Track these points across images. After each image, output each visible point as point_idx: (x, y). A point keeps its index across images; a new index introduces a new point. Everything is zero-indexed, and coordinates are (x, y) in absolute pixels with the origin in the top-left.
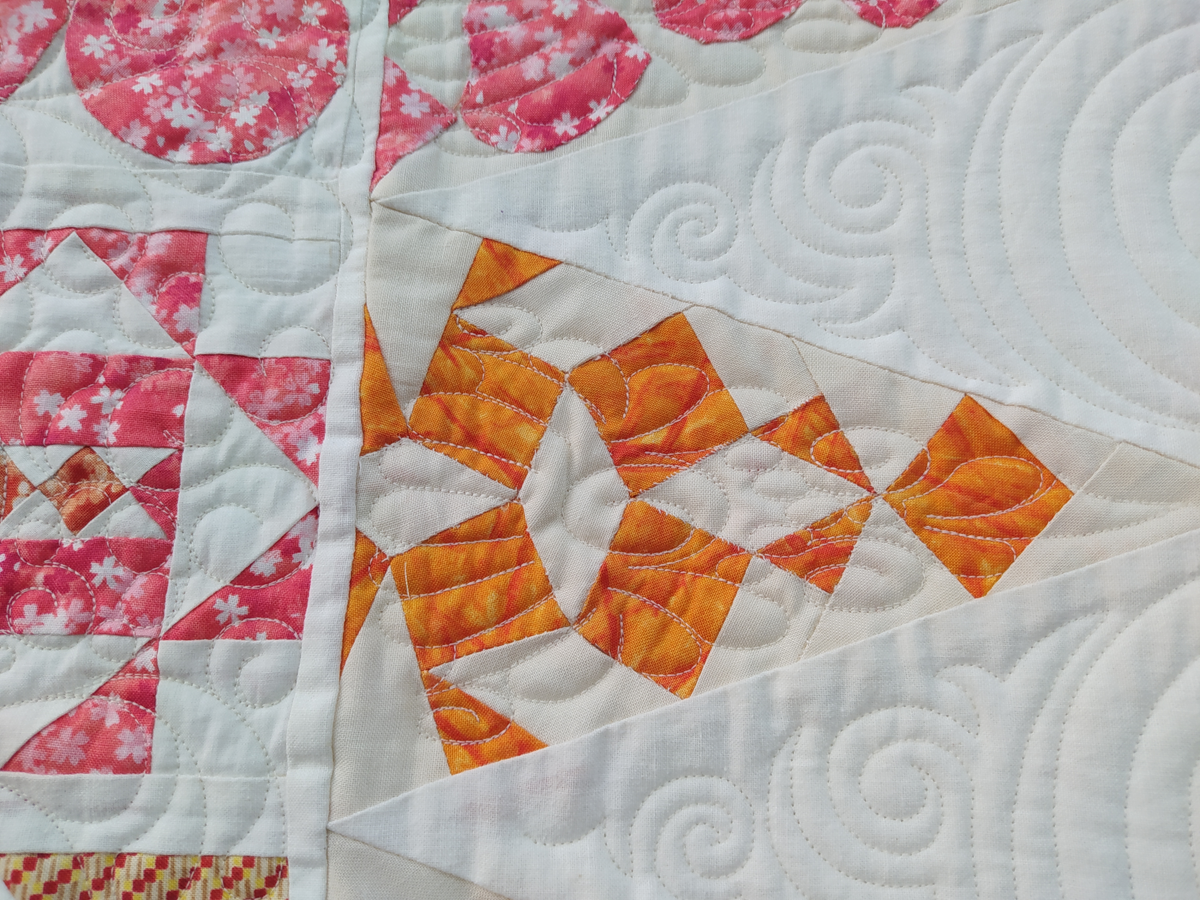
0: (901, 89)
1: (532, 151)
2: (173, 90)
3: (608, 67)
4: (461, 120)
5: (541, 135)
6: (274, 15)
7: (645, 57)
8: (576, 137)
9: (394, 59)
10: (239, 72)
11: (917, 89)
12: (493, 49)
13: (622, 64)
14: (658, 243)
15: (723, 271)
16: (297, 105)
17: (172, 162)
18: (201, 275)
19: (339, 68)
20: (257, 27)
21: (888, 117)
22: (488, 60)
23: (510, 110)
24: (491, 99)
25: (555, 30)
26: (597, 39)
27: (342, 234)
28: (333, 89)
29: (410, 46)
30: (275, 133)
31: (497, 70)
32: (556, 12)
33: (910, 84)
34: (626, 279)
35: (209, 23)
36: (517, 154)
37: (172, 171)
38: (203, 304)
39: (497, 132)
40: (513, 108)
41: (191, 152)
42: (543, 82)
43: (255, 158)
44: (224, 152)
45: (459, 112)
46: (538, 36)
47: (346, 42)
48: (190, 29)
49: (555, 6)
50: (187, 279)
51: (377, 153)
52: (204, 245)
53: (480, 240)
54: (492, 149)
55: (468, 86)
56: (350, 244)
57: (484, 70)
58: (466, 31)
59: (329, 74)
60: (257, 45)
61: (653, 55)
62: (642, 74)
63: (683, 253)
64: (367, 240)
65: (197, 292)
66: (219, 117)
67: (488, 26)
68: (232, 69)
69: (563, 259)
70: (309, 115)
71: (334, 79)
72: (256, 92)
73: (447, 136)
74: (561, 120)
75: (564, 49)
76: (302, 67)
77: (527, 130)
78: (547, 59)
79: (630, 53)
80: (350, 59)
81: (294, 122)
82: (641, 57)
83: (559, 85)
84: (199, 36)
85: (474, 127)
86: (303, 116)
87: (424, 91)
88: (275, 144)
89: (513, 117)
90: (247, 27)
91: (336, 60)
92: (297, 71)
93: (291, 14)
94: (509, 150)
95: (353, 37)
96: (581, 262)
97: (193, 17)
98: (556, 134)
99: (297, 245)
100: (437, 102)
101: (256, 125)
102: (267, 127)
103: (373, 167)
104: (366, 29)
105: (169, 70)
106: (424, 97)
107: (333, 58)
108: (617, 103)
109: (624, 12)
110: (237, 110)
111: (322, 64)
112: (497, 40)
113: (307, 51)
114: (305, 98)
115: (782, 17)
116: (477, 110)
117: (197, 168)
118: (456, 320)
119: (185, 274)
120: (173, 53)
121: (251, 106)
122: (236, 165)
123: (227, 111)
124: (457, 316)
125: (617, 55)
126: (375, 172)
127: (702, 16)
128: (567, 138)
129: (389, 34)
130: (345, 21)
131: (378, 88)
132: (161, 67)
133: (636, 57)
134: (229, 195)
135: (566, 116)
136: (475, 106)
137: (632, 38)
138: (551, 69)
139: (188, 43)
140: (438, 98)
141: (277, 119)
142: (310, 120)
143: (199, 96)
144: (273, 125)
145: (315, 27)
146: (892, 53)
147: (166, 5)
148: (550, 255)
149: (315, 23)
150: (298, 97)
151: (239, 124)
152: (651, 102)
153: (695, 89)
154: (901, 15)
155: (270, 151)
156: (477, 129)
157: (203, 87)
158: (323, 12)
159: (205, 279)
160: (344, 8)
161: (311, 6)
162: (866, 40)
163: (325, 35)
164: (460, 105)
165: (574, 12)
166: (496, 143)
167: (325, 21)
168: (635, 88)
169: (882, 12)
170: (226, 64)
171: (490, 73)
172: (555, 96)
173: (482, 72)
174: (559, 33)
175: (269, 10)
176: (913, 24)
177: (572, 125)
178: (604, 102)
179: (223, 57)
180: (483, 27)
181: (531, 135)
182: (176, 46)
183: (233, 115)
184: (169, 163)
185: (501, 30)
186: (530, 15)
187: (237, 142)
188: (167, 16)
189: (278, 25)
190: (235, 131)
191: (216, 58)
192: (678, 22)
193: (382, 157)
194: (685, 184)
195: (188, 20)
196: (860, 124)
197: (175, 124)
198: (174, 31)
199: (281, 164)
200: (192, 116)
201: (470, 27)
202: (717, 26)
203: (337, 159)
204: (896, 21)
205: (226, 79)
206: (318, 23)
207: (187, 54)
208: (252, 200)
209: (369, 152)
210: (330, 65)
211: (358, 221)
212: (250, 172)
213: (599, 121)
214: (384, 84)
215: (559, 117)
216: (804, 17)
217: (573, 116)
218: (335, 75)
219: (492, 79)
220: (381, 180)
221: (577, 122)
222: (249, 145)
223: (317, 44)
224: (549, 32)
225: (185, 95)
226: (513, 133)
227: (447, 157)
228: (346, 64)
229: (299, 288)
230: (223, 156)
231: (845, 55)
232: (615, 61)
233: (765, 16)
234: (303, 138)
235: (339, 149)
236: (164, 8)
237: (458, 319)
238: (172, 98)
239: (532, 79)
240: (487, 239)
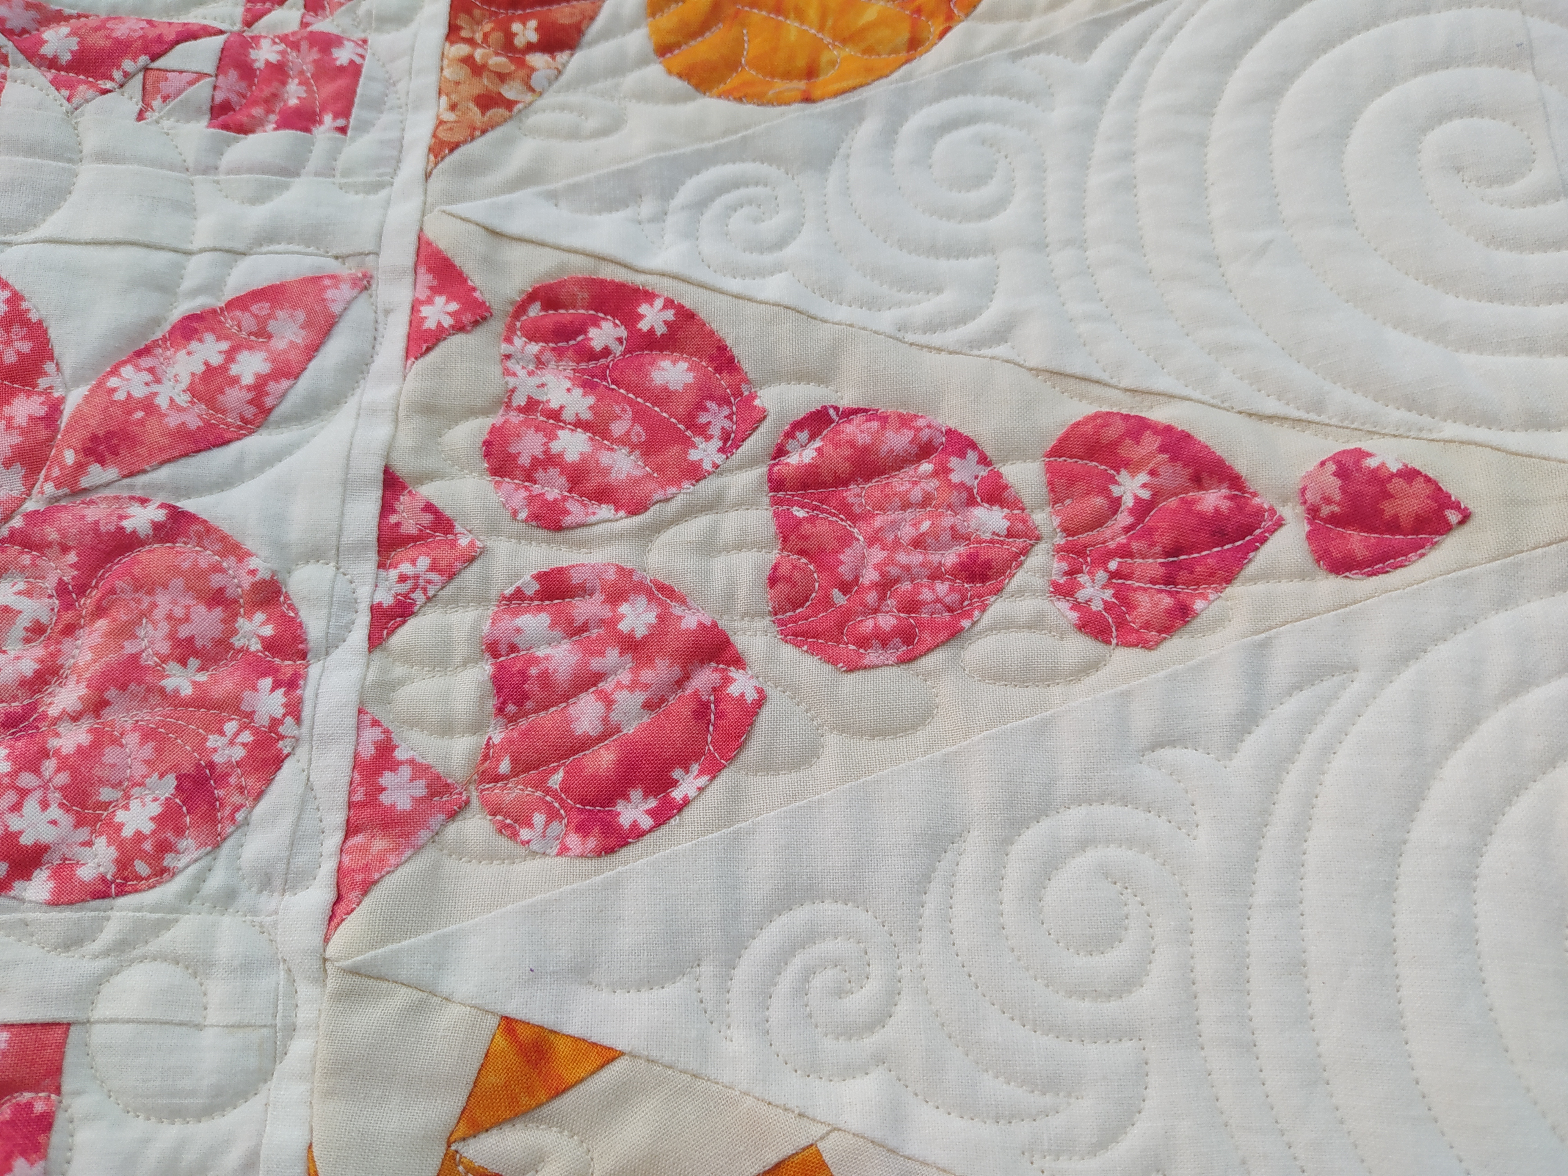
0: (1143, 752)
1: (582, 856)
2: (27, 780)
3: (701, 711)
4: (475, 802)
5: (596, 829)
6: (191, 639)
7: (756, 697)
8: (651, 830)
9: (374, 711)
10: (132, 740)
11: (1168, 754)
12: (526, 686)
13: (722, 706)
14: (777, 1011)
15: (879, 1059)
16: (219, 793)
17: (18, 899)
18: (53, 1096)
19: (288, 727)
20: (164, 659)
21: (1124, 801)
22: (519, 703)
23: (550, 783)
24: (521, 767)
25: (621, 654)
26: (684, 667)
27: (279, 1015)
28: (278, 761)
29: (402, 682)
30: (183, 844)
31: (533, 717)
32: (624, 626)
33: (1156, 745)
34: (726, 1079)
35: (89, 656)
36: (559, 859)
37: (19, 915)
38: (52, 1153)
39: (530, 825)
40: (556, 780)
41: (51, 885)
42: (602, 738)
43: (150, 888)
44: (103, 879)
45: (472, 787)
46: (596, 664)
47: (301, 682)
48: (62, 666)
49: (623, 617)
50: (30, 1105)
51: (341, 872)
52: (61, 1047)
53: (496, 1021)
54: (521, 850)
55: (488, 744)
56: (291, 1029)
57: (512, 719)
58: (487, 655)
59: (273, 735)
60: (162, 690)
61: (769, 691)
62: (751, 724)
63: (816, 1027)
64: (318, 1027)
65: (44, 1132)
66: (98, 818)
67: (521, 646)
68: (122, 734)
69: (627, 1049)
70: (237, 809)
71: (281, 744)
72: (156, 775)
73: (453, 830)
74: (629, 801)
75: (634, 686)
76: (231, 727)
77: (577, 819)
78: (608, 702)
79: (734, 690)
80: (306, 713)
81: (215, 822)
82: (751, 696)
83: (627, 744)
84: (74, 678)
85: (494, 814)
86: (228, 810)
87: (419, 759)
88: (184, 860)
89: (556, 796)
90: (149, 660)
91: (284, 715)
92: (222, 733)
93: (218, 634)
94: (548, 851)
95: (314, 670)
96: (655, 1054)
97: (67, 645)
98: (620, 826)
99: (208, 1037)
100: (439, 778)
101: (154, 832)
102: (170, 835)
103: (331, 896)
104: (337, 655)
105: (24, 740)
106: (419, 770)
107: (279, 712)
108: (713, 770)
109: (725, 617)
110: (126, 807)
111: (262, 720)
112: (533, 671)
113: (238, 700)
114: (233, 780)
115: (961, 629)
116: (500, 784)
117: (60, 912)
118: (455, 1159)
119: (27, 1096)
120: (32, 708)
121: (149, 798)
122: (122, 901)
123: (111, 810)
124: (457, 1152)
125: (715, 690)
126: (334, 904)
127: (841, 626)
128: (637, 833)
129: (368, 667)
130: (300, 646)
131: (347, 763)
132: (13, 733)
133: (742, 695)
134: (107, 953)
135: (636, 794)
136: (497, 778)
137: (738, 662)
138: (615, 717)
139: (58, 689)
140: (440, 769)
141: (188, 819)
142: (239, 816)
143: (69, 786)
144: (180, 831)
145: (254, 654)
146: (1126, 695)
147: (26, 629)
148: (607, 1042)
149: (255, 646)
150: (222, 779)
151: (127, 832)
152: (767, 767)
153: (832, 742)
154: (1141, 627)
155: (174, 875)
156: (499, 817)
157: (74, 772)
158: (268, 631)
159: (61, 1102)
160: (300, 625)
161: (250, 619)
162: (1090, 667)
163: (270, 670)
164: (476, 777)
165: (651, 626)
166: (528, 842)
167: (270, 645)
168: (741, 747)
169: (1110, 620)
170: (112, 726)
171: (523, 723)
172: (620, 762)
173: (509, 722)
174: (628, 657)
175: (184, 632)
176: (1158, 643)
177: (647, 807)
178: (695, 768)
179: (109, 715)
180: (513, 648)
181: (582, 829)
182: (37, 696)
183: (120, 816)
184: (15, 903)
185: (541, 653)
186: (584, 628)
187: (124, 864)
188: (27, 646)
189: (196, 654)
190: (121, 845)
191: (98, 717)
192: (805, 634)
193: (347, 881)
194: (819, 906)
195: (60, 650)
196: (1084, 809)
197: (26, 840)
198: (36, 672)
199: (190, 895)
200: (54, 822)
201: (493, 649)
202: (863, 642)
203: (277, 882)
204: (1133, 638)
205: (110, 755)
206: (259, 647)
207: (53, 711)
208: (143, 958)
209: (328, 867)
210: (275, 723)
211: (306, 991)
212: (141, 914)
213: (686, 802)
214: (356, 756)
215: (626, 797)
216: (994, 628)
217: (647, 794)
218: (282, 737)
219: (524, 734)
220: (343, 924)
221: (652, 803)
222: (141, 868)
223: (255, 689)
224: (612, 655)
225: (45, 787)
226: (555, 824)
227: (451, 865)
228: (298, 720)
229: (209, 1111)
230: (102, 887)
231: (1056, 691)
232: (712, 698)
233: (935, 628)
234: (227, 846)
235: (281, 866)
236: (24, 634)
237: (458, 1156)
238: (24, 793)
239: (585, 734)
240: (507, 1018)
